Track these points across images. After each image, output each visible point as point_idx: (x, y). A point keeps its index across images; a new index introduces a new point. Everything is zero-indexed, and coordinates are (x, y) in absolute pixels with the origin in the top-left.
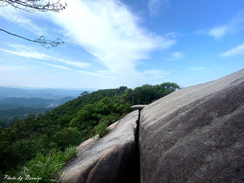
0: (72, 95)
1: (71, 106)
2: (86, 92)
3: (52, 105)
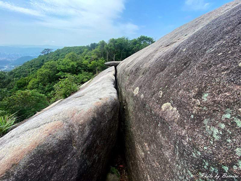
1: (32, 67)
2: (49, 50)
3: (6, 68)
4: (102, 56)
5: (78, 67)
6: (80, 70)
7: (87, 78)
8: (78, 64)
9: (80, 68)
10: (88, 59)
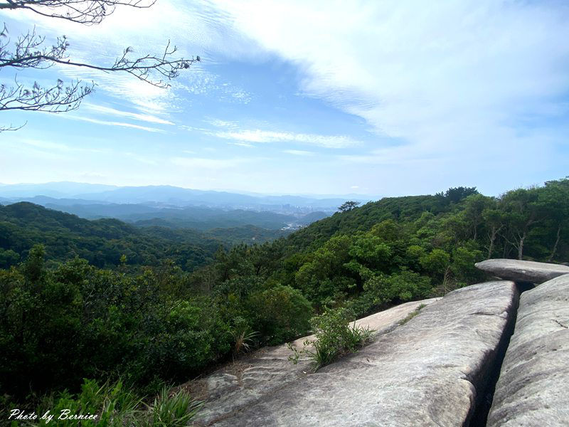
0: (326, 209)
1: (319, 231)
2: (352, 203)
3: (291, 227)
4: (472, 236)
5: (395, 255)
6: (399, 263)
7: (411, 290)
8: (396, 247)
9: (399, 259)
10: (426, 239)
